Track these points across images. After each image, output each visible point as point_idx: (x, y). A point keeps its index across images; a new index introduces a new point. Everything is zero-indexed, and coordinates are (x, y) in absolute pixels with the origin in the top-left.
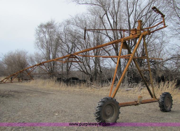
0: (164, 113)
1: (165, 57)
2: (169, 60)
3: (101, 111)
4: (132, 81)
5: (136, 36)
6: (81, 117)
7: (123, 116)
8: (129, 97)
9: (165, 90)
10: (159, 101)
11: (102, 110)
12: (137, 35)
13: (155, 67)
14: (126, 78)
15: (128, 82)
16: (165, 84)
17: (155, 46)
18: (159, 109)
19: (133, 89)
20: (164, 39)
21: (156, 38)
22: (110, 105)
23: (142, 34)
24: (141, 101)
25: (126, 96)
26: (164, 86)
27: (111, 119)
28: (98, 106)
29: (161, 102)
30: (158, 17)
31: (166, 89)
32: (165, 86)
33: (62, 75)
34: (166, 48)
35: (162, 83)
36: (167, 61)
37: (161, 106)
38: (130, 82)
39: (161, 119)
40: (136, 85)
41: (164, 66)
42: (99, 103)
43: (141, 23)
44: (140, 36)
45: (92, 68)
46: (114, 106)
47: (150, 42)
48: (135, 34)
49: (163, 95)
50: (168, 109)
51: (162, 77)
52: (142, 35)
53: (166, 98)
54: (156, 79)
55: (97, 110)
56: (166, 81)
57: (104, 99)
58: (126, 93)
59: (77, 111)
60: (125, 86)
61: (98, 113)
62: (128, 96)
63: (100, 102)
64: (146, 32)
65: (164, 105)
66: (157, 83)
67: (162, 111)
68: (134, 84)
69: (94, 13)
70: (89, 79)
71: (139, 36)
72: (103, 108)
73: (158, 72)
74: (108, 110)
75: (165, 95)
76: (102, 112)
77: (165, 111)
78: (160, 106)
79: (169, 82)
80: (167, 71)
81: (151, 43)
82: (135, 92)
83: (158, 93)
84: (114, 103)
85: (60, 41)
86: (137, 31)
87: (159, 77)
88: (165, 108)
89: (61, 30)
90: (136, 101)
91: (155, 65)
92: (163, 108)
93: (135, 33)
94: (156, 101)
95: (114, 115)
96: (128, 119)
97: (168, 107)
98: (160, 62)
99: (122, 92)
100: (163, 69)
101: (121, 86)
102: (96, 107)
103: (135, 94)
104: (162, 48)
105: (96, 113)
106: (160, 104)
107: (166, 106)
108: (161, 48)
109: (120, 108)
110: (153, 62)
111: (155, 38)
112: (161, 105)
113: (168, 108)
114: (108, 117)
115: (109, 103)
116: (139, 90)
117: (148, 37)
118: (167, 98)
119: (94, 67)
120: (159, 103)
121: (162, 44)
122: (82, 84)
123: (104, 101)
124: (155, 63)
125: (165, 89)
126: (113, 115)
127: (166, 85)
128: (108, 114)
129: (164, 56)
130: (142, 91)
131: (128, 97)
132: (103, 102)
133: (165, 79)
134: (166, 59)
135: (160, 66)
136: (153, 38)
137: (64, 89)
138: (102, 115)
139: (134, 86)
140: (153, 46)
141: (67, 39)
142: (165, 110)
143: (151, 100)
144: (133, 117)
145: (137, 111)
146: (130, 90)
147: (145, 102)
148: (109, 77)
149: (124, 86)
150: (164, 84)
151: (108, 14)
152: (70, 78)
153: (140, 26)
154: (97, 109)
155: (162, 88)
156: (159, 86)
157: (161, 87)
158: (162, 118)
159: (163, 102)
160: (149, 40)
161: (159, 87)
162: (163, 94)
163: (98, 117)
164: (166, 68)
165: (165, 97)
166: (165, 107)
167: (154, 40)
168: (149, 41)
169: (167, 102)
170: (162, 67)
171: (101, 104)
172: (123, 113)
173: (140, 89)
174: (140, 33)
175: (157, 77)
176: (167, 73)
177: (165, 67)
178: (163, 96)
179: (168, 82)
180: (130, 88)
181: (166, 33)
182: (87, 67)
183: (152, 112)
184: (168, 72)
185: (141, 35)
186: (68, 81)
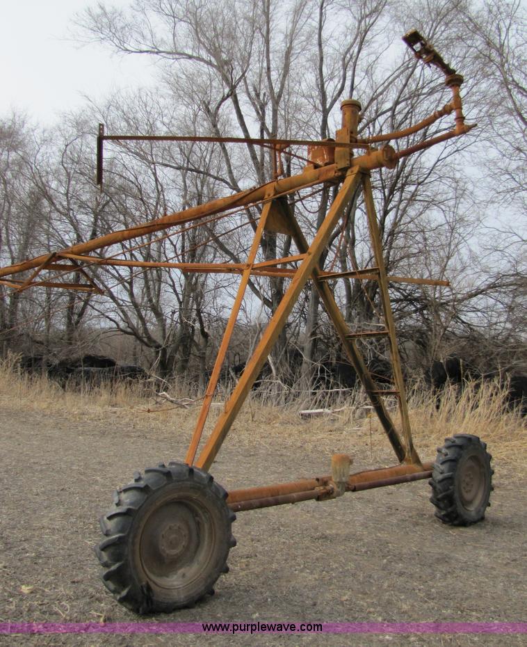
0: (455, 532)
1: (463, 283)
2: (480, 296)
3: (130, 540)
4: (329, 376)
5: (332, 174)
6: (49, 558)
7: (260, 549)
8: (310, 447)
9: (464, 417)
10: (430, 476)
11: (131, 535)
12: (333, 168)
13: (426, 320)
14: (304, 365)
15: (315, 379)
16: (463, 395)
17: (425, 239)
18: (433, 513)
19: (329, 412)
20: (464, 210)
21: (431, 203)
22: (180, 502)
23: (355, 162)
24: (344, 479)
25: (299, 444)
26: (457, 402)
27: (184, 575)
28: (115, 510)
29: (440, 482)
30: (440, 122)
31: (467, 415)
32: (463, 401)
33: (45, 343)
34: (472, 244)
35: (450, 389)
36: (474, 300)
37: (438, 500)
38: (318, 382)
39: (440, 567)
40: (344, 393)
41: (463, 318)
42: (123, 496)
43: (354, 114)
44: (349, 173)
45: (169, 321)
46: (202, 507)
47: (408, 220)
48: (326, 164)
49: (448, 447)
50: (473, 514)
51: (448, 362)
52: (356, 169)
53: (466, 463)
54: (426, 373)
55: (107, 535)
56: (467, 378)
57: (150, 474)
58: (300, 428)
59: (45, 522)
60: (299, 400)
61: (115, 548)
62: (305, 442)
63: (125, 491)
64: (374, 154)
65: (456, 495)
66: (429, 388)
67: (444, 522)
68: (338, 392)
69: (185, 91)
70: (156, 364)
71: (344, 170)
72: (142, 525)
73: (435, 342)
74: (171, 531)
75: (460, 447)
76: (133, 543)
77: (456, 522)
78: (436, 501)
79: (477, 386)
80: (473, 338)
81: (411, 225)
82: (337, 425)
83: (432, 432)
84: (204, 494)
85: (45, 202)
86: (337, 149)
87: (438, 365)
88: (460, 510)
89: (49, 157)
90: (322, 479)
91: (425, 312)
92: (449, 510)
93: (327, 161)
94: (416, 474)
95: (202, 556)
96: (276, 571)
97: (470, 502)
98: (446, 304)
99: (282, 424)
100: (457, 332)
101: (283, 398)
102: (105, 518)
103: (334, 436)
104: (452, 247)
105: (104, 548)
106: (434, 488)
107: (461, 497)
108: (450, 244)
109: (234, 518)
110: (416, 300)
111: (426, 204)
112: (440, 496)
113: (472, 509)
114: (167, 565)
115: (175, 495)
116: (356, 416)
117: (401, 201)
118: (471, 463)
119: (177, 315)
120: (430, 484)
121: (453, 229)
122: (121, 387)
123: (147, 487)
124: (425, 304)
125: (462, 415)
126: (195, 552)
127: (469, 399)
128: (167, 552)
129: (459, 278)
130: (367, 420)
131: (305, 449)
132: (144, 490)
133: (464, 371)
134: (468, 289)
135: (443, 320)
136: (418, 206)
137: (44, 405)
138: (133, 560)
139: (338, 401)
140: (419, 238)
141: (71, 198)
142: (458, 516)
143: (397, 473)
144: (304, 556)
145: (329, 520)
146: (319, 415)
147: (367, 483)
148: (237, 358)
149: (294, 400)
150: (459, 392)
151: (243, 98)
152: (78, 360)
153: (348, 125)
154: (111, 525)
155: (450, 411)
156: (439, 401)
157: (445, 408)
158: (443, 559)
159: (449, 480)
160: (404, 211)
161: (438, 407)
162: (451, 445)
163: (113, 568)
164: (469, 325)
165: (460, 455)
166: (459, 503)
167: (421, 213)
168: (402, 216)
169: (467, 479)
170: (452, 323)
171: (131, 504)
172: (264, 531)
173: (362, 414)
174: (350, 161)
175: (431, 364)
176: (472, 347)
177: (463, 322)
178: (451, 454)
179: (474, 384)
180: (317, 409)
181: (470, 187)
182: (149, 315)
183: (398, 525)
184: (475, 344)
185: (351, 166)
186: (69, 371)
